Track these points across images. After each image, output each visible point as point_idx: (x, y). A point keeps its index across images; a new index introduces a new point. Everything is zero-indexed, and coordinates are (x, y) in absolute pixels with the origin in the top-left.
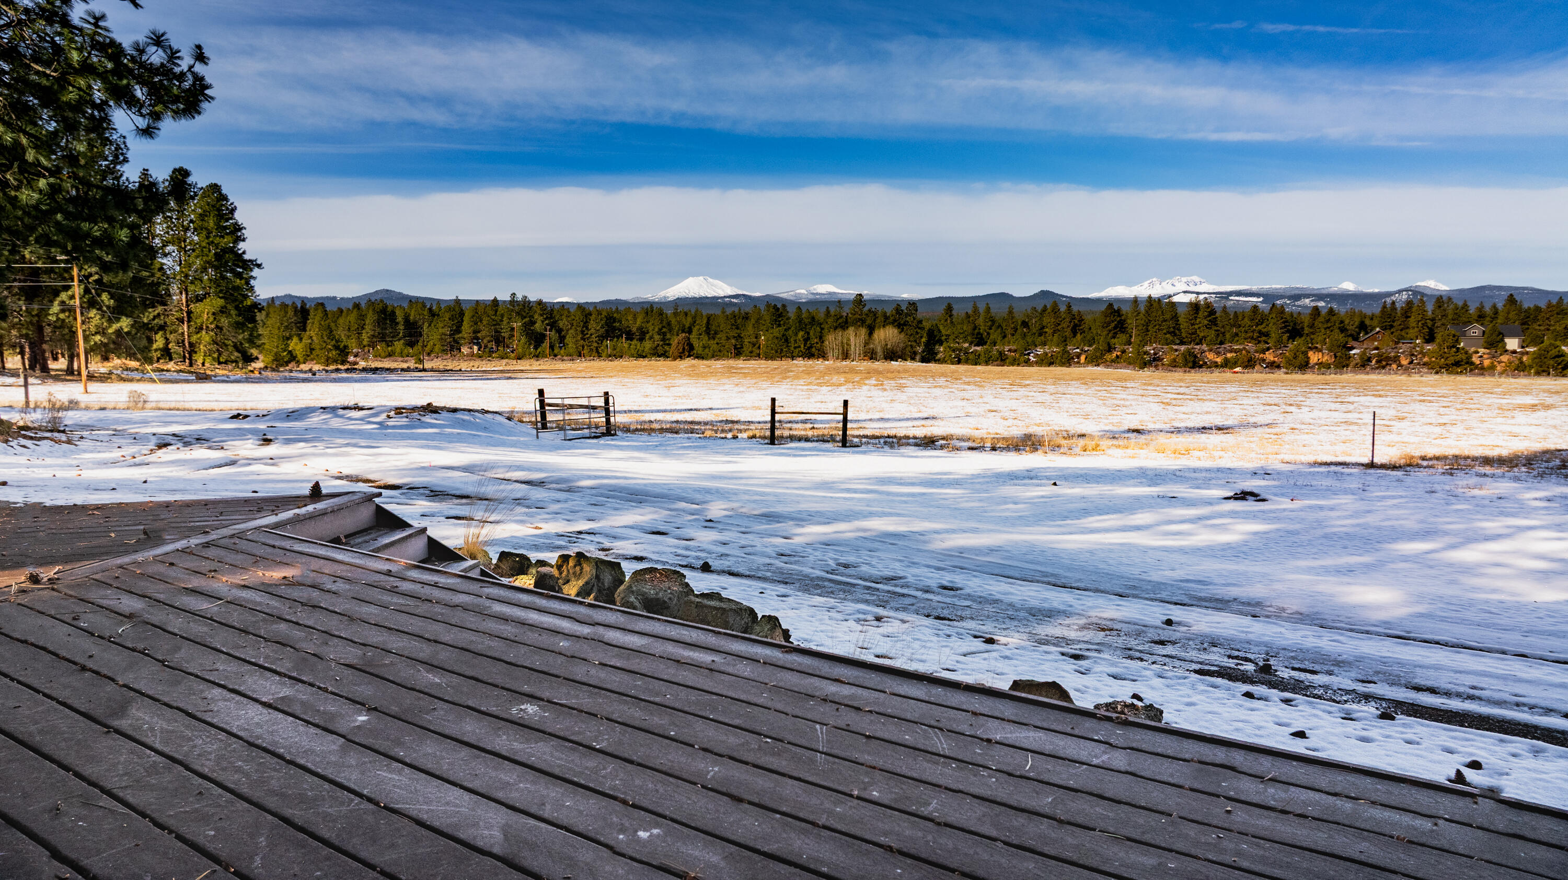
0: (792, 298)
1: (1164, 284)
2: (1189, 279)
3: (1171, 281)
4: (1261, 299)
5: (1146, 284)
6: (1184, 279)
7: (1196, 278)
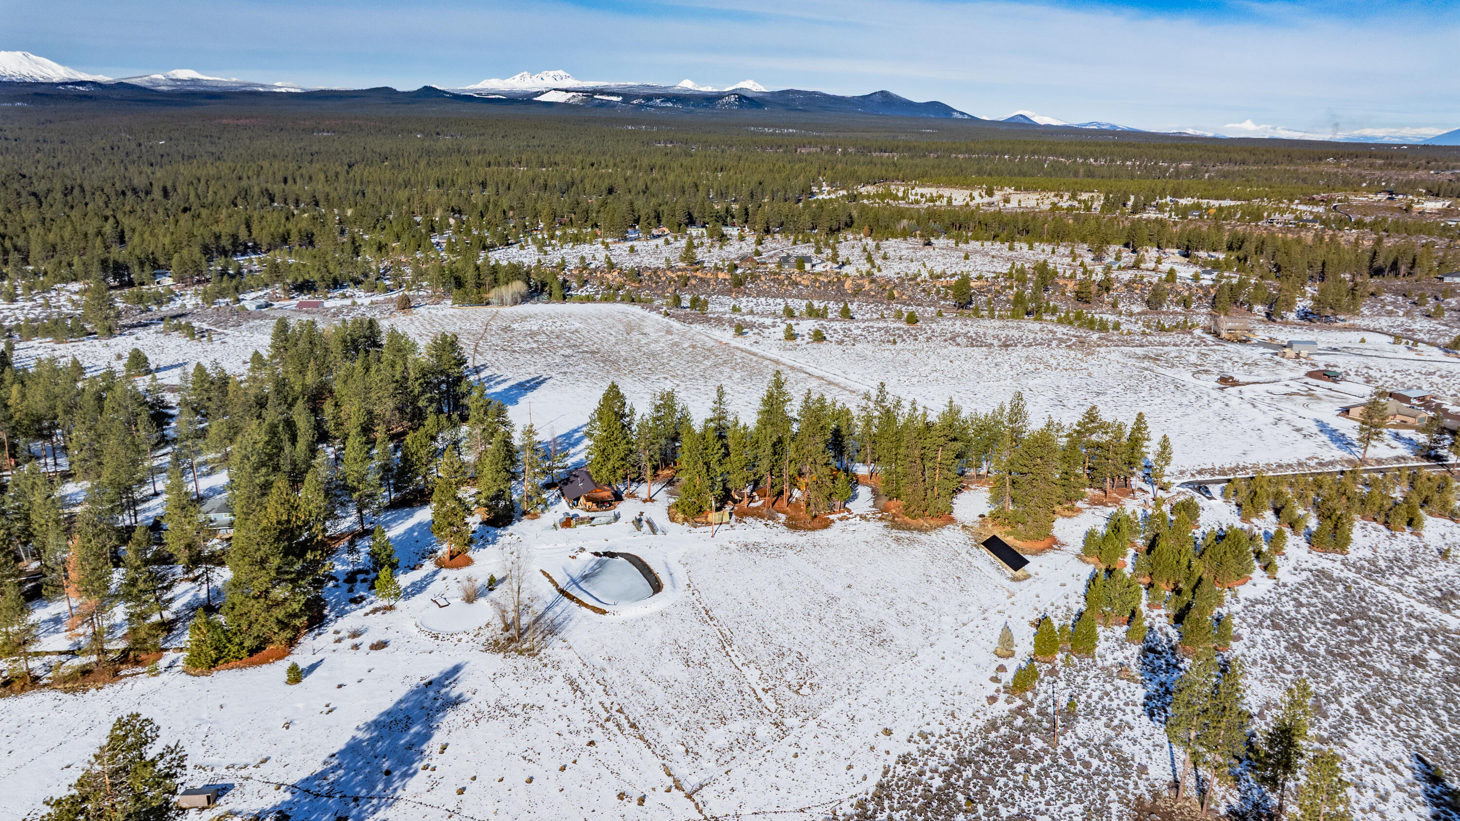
0: (147, 84)
1: (534, 77)
2: (556, 72)
3: (540, 75)
4: (620, 99)
5: (518, 77)
6: (551, 73)
7: (561, 72)
